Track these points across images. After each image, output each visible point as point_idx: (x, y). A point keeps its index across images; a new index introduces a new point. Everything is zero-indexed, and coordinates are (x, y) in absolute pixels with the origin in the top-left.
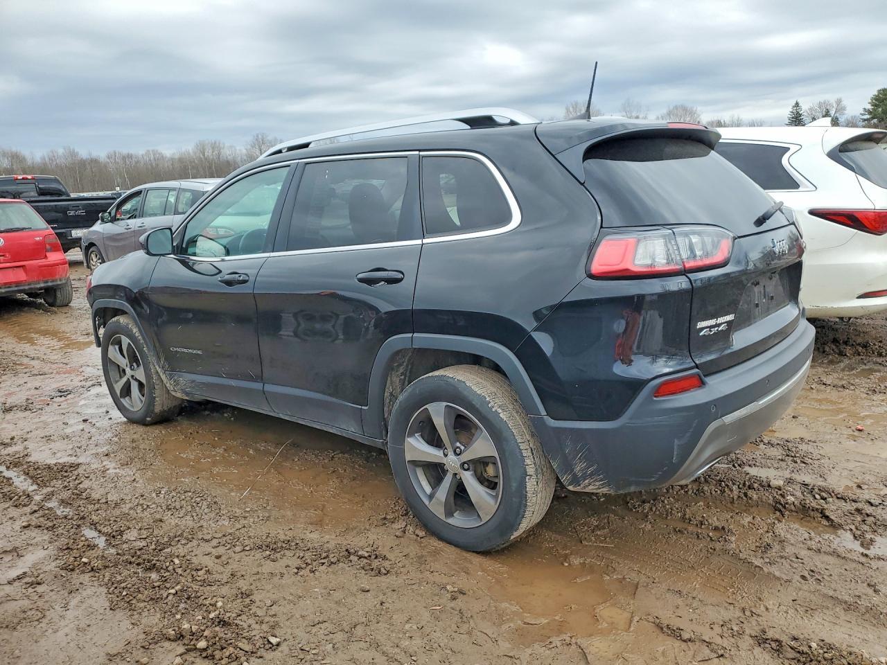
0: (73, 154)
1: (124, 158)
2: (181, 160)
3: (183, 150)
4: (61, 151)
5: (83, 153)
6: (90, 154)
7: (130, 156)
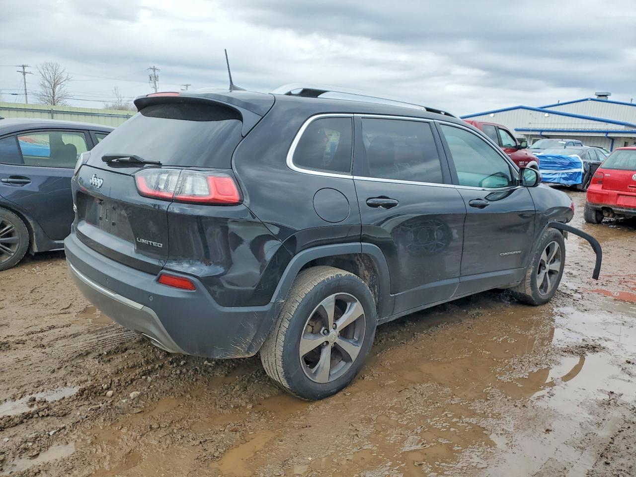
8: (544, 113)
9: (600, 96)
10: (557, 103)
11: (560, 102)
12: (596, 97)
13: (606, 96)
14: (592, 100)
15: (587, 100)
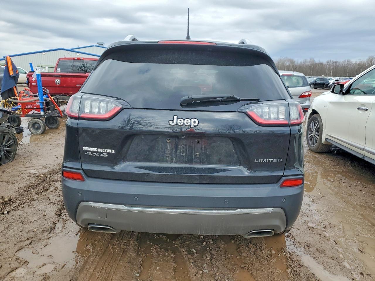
0: (313, 61)
1: (334, 63)
2: (359, 65)
3: (362, 60)
4: (308, 60)
5: (317, 60)
6: (319, 61)
7: (336, 62)
8: (76, 53)
9: (99, 44)
10: (77, 47)
11: (79, 47)
12: (98, 45)
13: (102, 44)
14: (96, 46)
15: (93, 46)
